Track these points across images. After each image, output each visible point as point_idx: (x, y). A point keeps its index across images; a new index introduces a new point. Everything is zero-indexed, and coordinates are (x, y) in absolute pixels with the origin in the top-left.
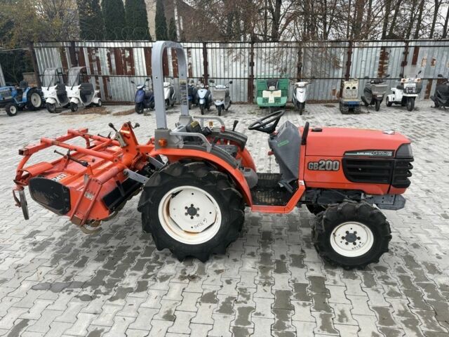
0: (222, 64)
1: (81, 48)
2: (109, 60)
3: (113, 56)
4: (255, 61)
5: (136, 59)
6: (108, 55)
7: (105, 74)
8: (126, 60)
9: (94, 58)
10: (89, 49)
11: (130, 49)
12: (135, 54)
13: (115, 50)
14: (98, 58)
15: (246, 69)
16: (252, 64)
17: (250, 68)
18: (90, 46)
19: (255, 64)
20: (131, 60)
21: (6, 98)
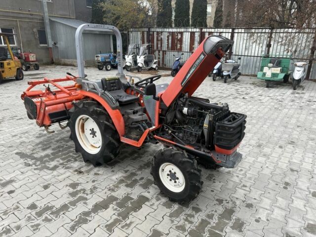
0: (244, 45)
1: (154, 32)
2: (168, 40)
3: (170, 38)
4: (272, 43)
5: (184, 40)
6: (168, 37)
7: (164, 50)
8: (178, 40)
9: (159, 38)
10: (158, 33)
11: (182, 33)
12: (184, 37)
13: (173, 34)
14: (162, 39)
15: (264, 49)
16: (269, 46)
17: (267, 49)
18: (159, 31)
19: (272, 46)
20: (181, 41)
21: (107, 60)
